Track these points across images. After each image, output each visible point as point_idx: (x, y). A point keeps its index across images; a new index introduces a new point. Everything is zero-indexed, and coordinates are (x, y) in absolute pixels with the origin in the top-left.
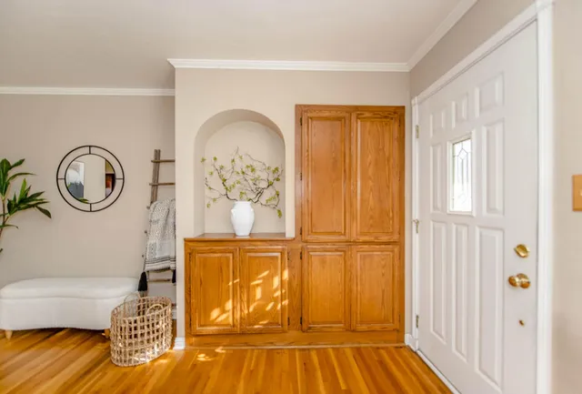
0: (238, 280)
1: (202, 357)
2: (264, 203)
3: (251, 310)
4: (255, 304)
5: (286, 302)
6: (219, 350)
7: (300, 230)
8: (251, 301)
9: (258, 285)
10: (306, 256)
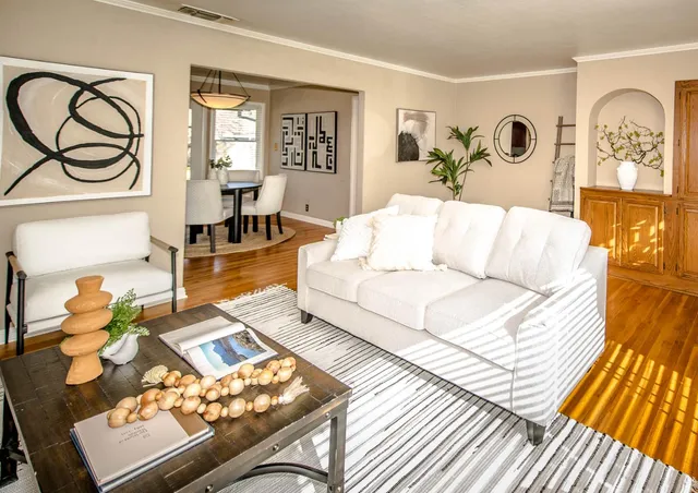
0: (620, 224)
2: (646, 163)
3: (631, 249)
4: (634, 245)
5: (662, 249)
7: (677, 189)
8: (630, 242)
9: (637, 231)
10: (681, 212)
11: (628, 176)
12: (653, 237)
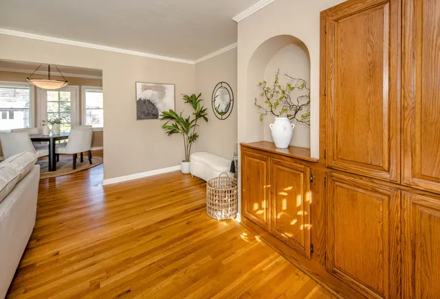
0: (269, 186)
1: (244, 236)
2: (300, 119)
3: (279, 217)
4: (282, 213)
5: (309, 226)
6: (257, 238)
7: (324, 153)
8: (279, 208)
9: (284, 197)
10: (329, 184)
11: (281, 132)
12: (299, 209)
